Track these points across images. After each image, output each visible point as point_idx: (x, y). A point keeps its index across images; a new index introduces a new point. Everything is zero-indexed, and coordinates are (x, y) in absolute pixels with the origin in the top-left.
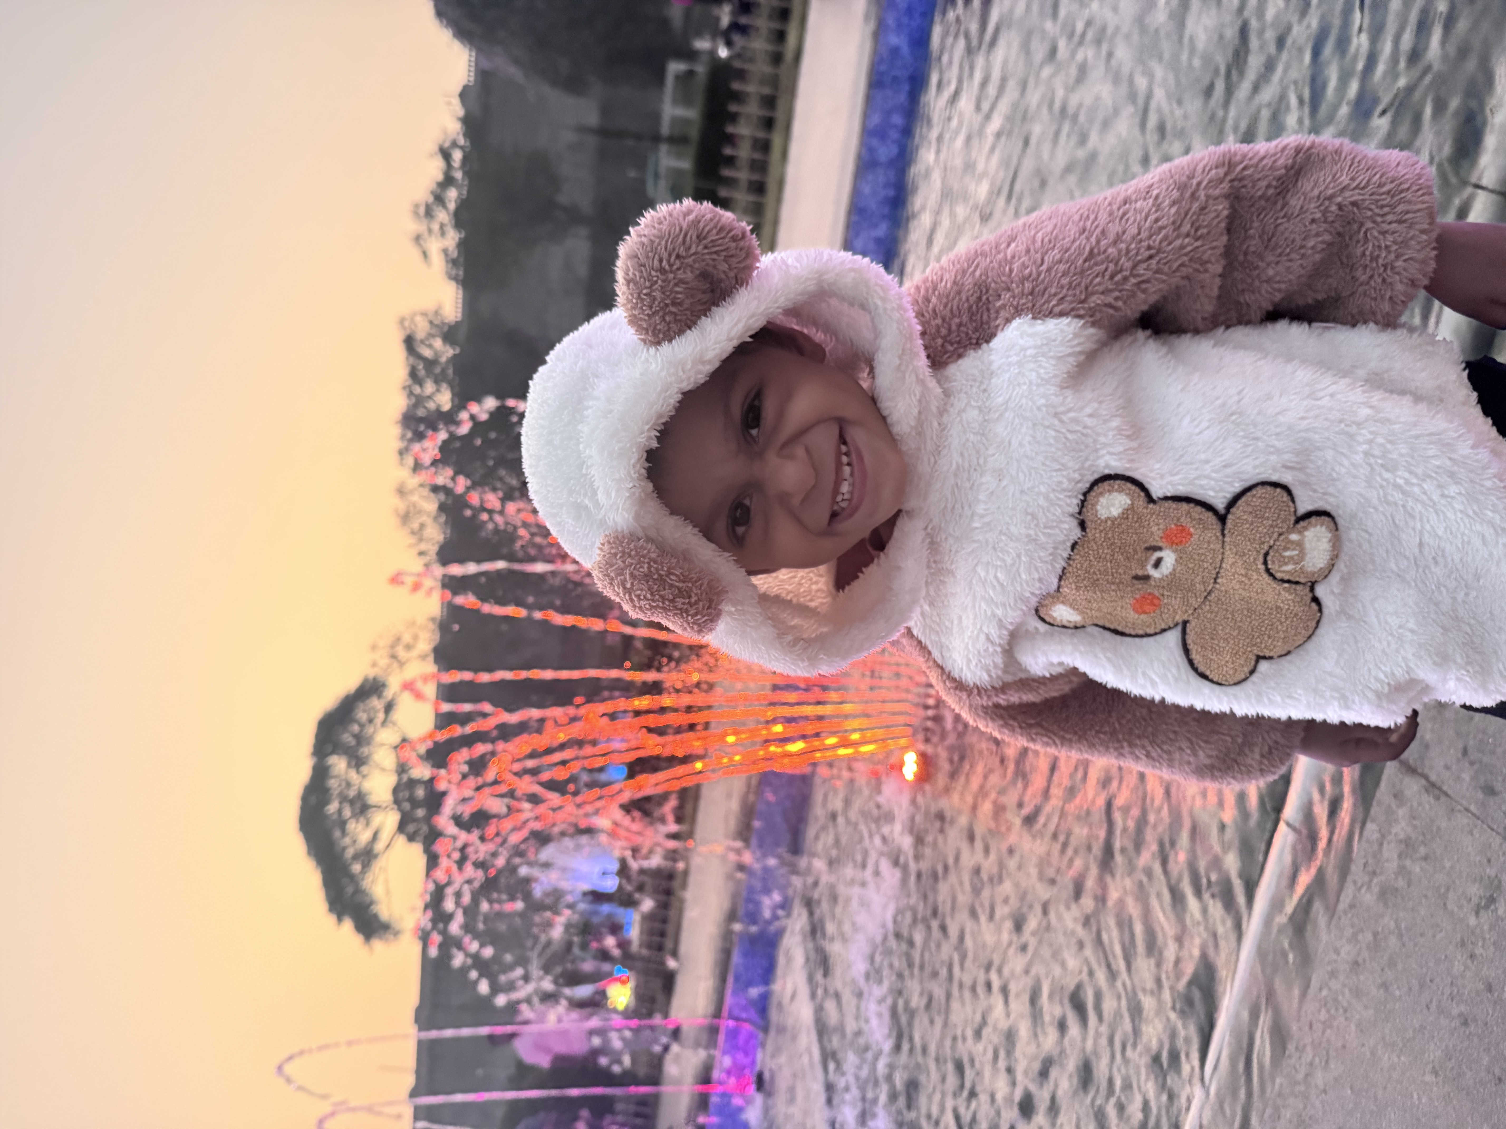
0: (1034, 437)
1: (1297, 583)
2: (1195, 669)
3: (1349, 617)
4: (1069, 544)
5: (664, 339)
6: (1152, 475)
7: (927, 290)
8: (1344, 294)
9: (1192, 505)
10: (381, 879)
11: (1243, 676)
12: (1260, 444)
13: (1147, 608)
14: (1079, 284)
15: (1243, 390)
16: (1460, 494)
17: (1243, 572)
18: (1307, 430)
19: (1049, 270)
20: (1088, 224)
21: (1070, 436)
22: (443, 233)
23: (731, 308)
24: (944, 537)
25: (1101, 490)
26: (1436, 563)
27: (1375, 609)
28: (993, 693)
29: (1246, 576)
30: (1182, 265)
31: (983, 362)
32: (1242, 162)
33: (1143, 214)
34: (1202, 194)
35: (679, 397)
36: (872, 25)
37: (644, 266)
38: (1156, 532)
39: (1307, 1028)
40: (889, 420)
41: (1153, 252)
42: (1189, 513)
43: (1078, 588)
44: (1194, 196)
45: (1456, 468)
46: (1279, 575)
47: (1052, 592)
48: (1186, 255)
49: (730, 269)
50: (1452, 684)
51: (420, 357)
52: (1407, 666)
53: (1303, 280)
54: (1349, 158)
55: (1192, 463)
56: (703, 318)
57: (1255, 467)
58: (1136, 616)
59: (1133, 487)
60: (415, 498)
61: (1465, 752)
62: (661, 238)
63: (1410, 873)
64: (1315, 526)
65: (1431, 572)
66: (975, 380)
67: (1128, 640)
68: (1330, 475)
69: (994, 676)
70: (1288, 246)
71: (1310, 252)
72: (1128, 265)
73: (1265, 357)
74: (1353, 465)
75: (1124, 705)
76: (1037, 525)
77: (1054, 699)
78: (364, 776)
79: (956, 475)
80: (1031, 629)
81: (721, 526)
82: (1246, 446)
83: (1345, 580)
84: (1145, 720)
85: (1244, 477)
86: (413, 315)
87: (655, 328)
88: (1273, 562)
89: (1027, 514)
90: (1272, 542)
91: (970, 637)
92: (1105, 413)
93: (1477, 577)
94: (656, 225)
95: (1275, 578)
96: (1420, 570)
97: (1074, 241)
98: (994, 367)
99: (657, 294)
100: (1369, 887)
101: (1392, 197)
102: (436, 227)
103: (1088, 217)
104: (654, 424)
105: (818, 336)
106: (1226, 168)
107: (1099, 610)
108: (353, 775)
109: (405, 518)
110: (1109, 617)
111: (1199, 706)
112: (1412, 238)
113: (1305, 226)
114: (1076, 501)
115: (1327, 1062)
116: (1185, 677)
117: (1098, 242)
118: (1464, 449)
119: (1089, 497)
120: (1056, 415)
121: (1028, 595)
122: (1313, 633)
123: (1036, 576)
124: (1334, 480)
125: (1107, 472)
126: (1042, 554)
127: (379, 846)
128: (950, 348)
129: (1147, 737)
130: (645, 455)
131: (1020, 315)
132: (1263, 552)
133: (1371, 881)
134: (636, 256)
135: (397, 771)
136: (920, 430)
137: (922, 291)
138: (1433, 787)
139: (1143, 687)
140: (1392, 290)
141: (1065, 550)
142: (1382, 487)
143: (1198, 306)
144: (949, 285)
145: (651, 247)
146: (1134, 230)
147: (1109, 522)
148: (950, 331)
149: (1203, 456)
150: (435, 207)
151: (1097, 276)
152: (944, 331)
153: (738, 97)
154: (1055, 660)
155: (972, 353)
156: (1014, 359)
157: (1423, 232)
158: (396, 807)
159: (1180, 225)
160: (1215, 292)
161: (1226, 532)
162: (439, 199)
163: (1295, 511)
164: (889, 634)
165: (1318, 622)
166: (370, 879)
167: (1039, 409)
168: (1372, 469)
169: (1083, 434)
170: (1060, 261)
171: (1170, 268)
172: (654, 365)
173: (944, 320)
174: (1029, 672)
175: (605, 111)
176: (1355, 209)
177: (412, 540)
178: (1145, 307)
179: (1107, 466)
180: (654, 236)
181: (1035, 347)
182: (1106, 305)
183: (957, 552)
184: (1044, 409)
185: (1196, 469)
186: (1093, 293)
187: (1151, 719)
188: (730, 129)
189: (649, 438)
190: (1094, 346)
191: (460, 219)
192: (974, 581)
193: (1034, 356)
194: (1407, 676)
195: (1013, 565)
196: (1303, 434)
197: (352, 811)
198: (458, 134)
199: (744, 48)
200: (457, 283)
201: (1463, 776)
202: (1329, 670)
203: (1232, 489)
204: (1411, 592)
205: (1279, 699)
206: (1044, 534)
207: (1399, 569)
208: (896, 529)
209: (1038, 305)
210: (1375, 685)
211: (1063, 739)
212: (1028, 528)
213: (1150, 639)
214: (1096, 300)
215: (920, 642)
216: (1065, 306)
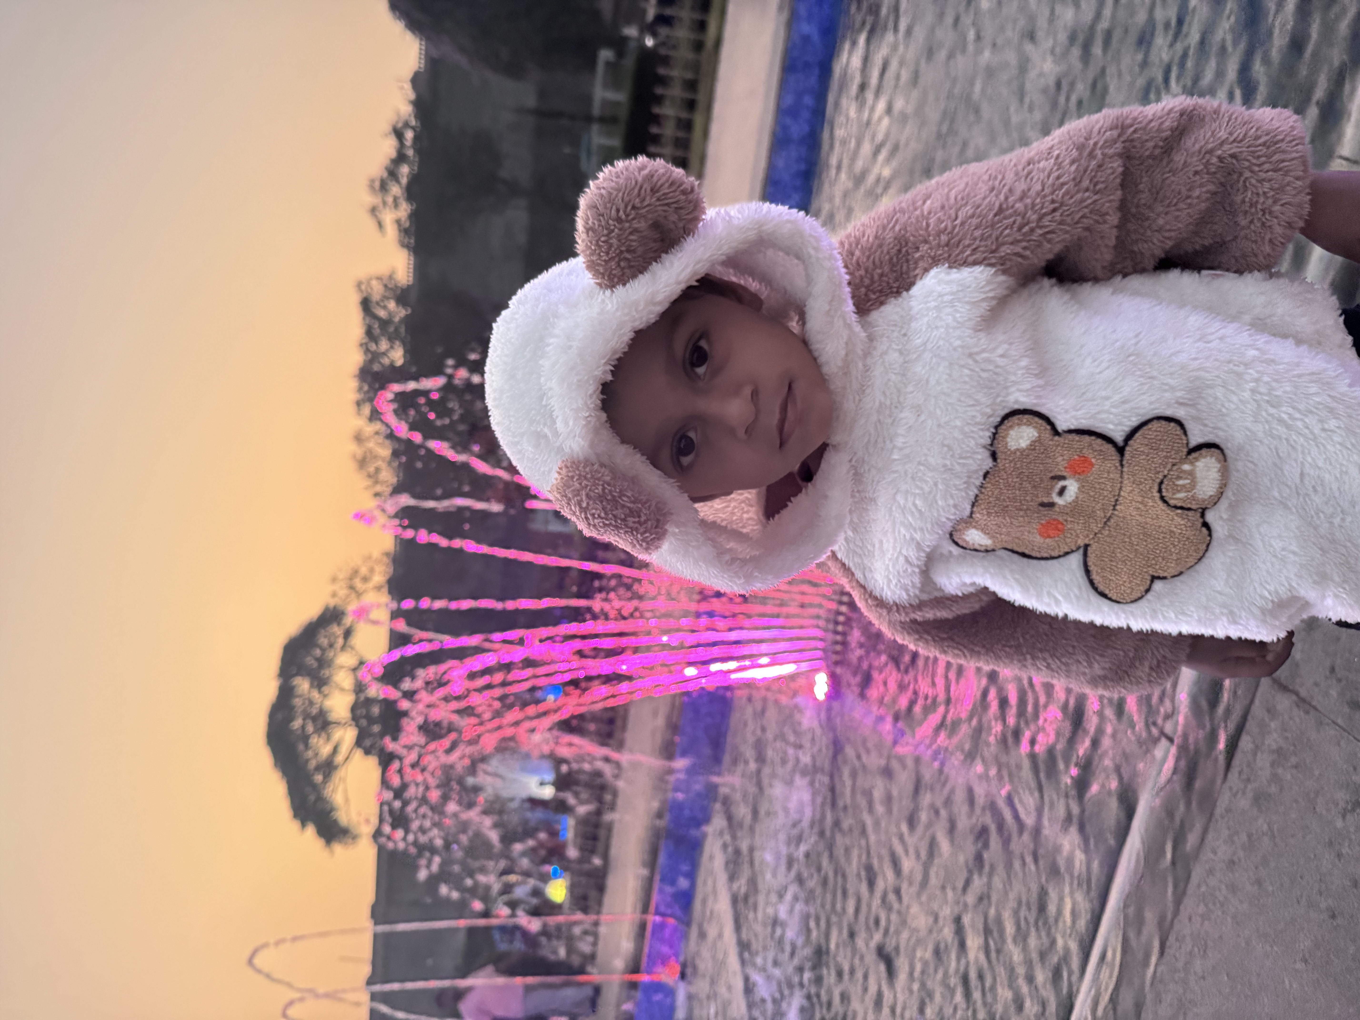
0: (950, 375)
1: (1189, 509)
2: (1095, 589)
3: (1237, 540)
4: (981, 473)
5: (618, 283)
6: (1058, 410)
7: (850, 245)
9: (1093, 438)
10: (340, 789)
11: (1139, 595)
12: (1155, 382)
13: (1051, 532)
14: (990, 236)
15: (1140, 333)
16: (1339, 427)
17: (1140, 499)
18: (1198, 369)
19: (963, 224)
20: (997, 183)
21: (984, 375)
22: (396, 205)
23: (680, 255)
24: (867, 468)
25: (1010, 424)
26: (1315, 490)
27: (1260, 534)
28: (910, 610)
29: (1141, 503)
30: (1083, 219)
31: (903, 309)
32: (1133, 125)
33: (1046, 173)
34: (1098, 154)
35: (631, 335)
36: (785, 15)
37: (603, 215)
38: (1060, 463)
39: (1187, 921)
41: (1056, 205)
42: (1090, 445)
43: (989, 514)
44: (1091, 156)
45: (1334, 404)
46: (1172, 502)
47: (965, 517)
48: (1086, 210)
49: (680, 219)
50: (1329, 601)
51: (375, 317)
52: (1290, 585)
54: (1226, 115)
55: (1094, 400)
56: (654, 263)
57: (1151, 403)
58: (1042, 540)
59: (1040, 421)
60: (371, 445)
61: (1333, 670)
62: (618, 190)
63: (1282, 780)
64: (1206, 457)
65: (1310, 500)
66: (895, 325)
67: (1035, 562)
68: (1220, 411)
69: (912, 594)
70: (1175, 197)
71: (1195, 201)
72: (1034, 218)
73: (1160, 304)
74: (1241, 401)
75: (1028, 622)
76: (952, 456)
77: (965, 615)
78: (325, 696)
79: (879, 412)
80: (945, 552)
81: (665, 455)
82: (1142, 384)
83: (1232, 507)
84: (1046, 635)
85: (1141, 412)
86: (371, 279)
87: (610, 274)
88: (1167, 490)
89: (944, 445)
90: (1166, 472)
91: (890, 560)
92: (1014, 353)
93: (1353, 504)
94: (614, 179)
95: (1168, 505)
96: (1301, 499)
97: (984, 198)
98: (914, 312)
99: (614, 241)
100: (1244, 793)
101: (1268, 148)
102: (390, 200)
103: (996, 178)
104: (609, 360)
105: (753, 285)
106: (1119, 130)
107: (1008, 534)
108: (315, 695)
109: (362, 463)
110: (1017, 540)
111: (1098, 621)
112: (1288, 184)
113: (1190, 178)
114: (988, 434)
115: (1205, 951)
116: (1085, 596)
117: (1006, 198)
119: (999, 431)
120: (970, 355)
121: (944, 520)
122: (1204, 554)
123: (951, 502)
124: (1223, 415)
125: (1016, 407)
126: (957, 483)
127: (339, 758)
128: (873, 296)
129: (1048, 651)
130: (600, 387)
131: (937, 265)
132: (1158, 481)
133: (1246, 787)
134: (596, 207)
135: (355, 691)
136: (846, 370)
137: (846, 246)
138: (1303, 703)
139: (1048, 605)
140: (1271, 232)
141: (977, 478)
142: (1267, 422)
143: (1098, 255)
144: (871, 239)
145: (609, 200)
146: (1038, 187)
147: (1018, 453)
148: (872, 281)
149: (1104, 394)
150: (389, 182)
151: (1006, 228)
152: (867, 281)
153: (664, 81)
154: (968, 580)
155: (892, 301)
156: (933, 304)
157: (1298, 177)
158: (354, 723)
159: (1080, 184)
160: (1113, 242)
161: (1124, 462)
162: (392, 174)
163: (1187, 444)
164: (817, 555)
165: (1208, 546)
166: (331, 789)
167: (955, 349)
168: (1259, 405)
169: (995, 373)
170: (972, 216)
171: (1071, 222)
172: (610, 306)
173: (867, 271)
174: (943, 591)
175: (542, 94)
176: (1234, 160)
177: (368, 482)
178: (1050, 257)
179: (1016, 402)
180: (612, 188)
181: (952, 293)
182: (1015, 254)
183: (878, 482)
184: (960, 350)
185: (1098, 405)
186: (1003, 244)
187: (1053, 634)
188: (656, 110)
189: (605, 372)
190: (1005, 292)
191: (411, 193)
192: (894, 508)
193: (951, 301)
194: (1289, 594)
195: (930, 493)
196: (1195, 373)
197: (315, 726)
198: (410, 115)
199: (668, 37)
200: (409, 250)
201: (1331, 692)
202: (1219, 589)
203: (1129, 423)
204: (1293, 517)
205: (1173, 615)
206: (959, 464)
207: (1282, 497)
208: (823, 461)
209: (954, 255)
210: (1260, 602)
211: (972, 651)
212: (944, 458)
213: (1055, 562)
214: (1006, 250)
215: (844, 565)
216: (978, 256)
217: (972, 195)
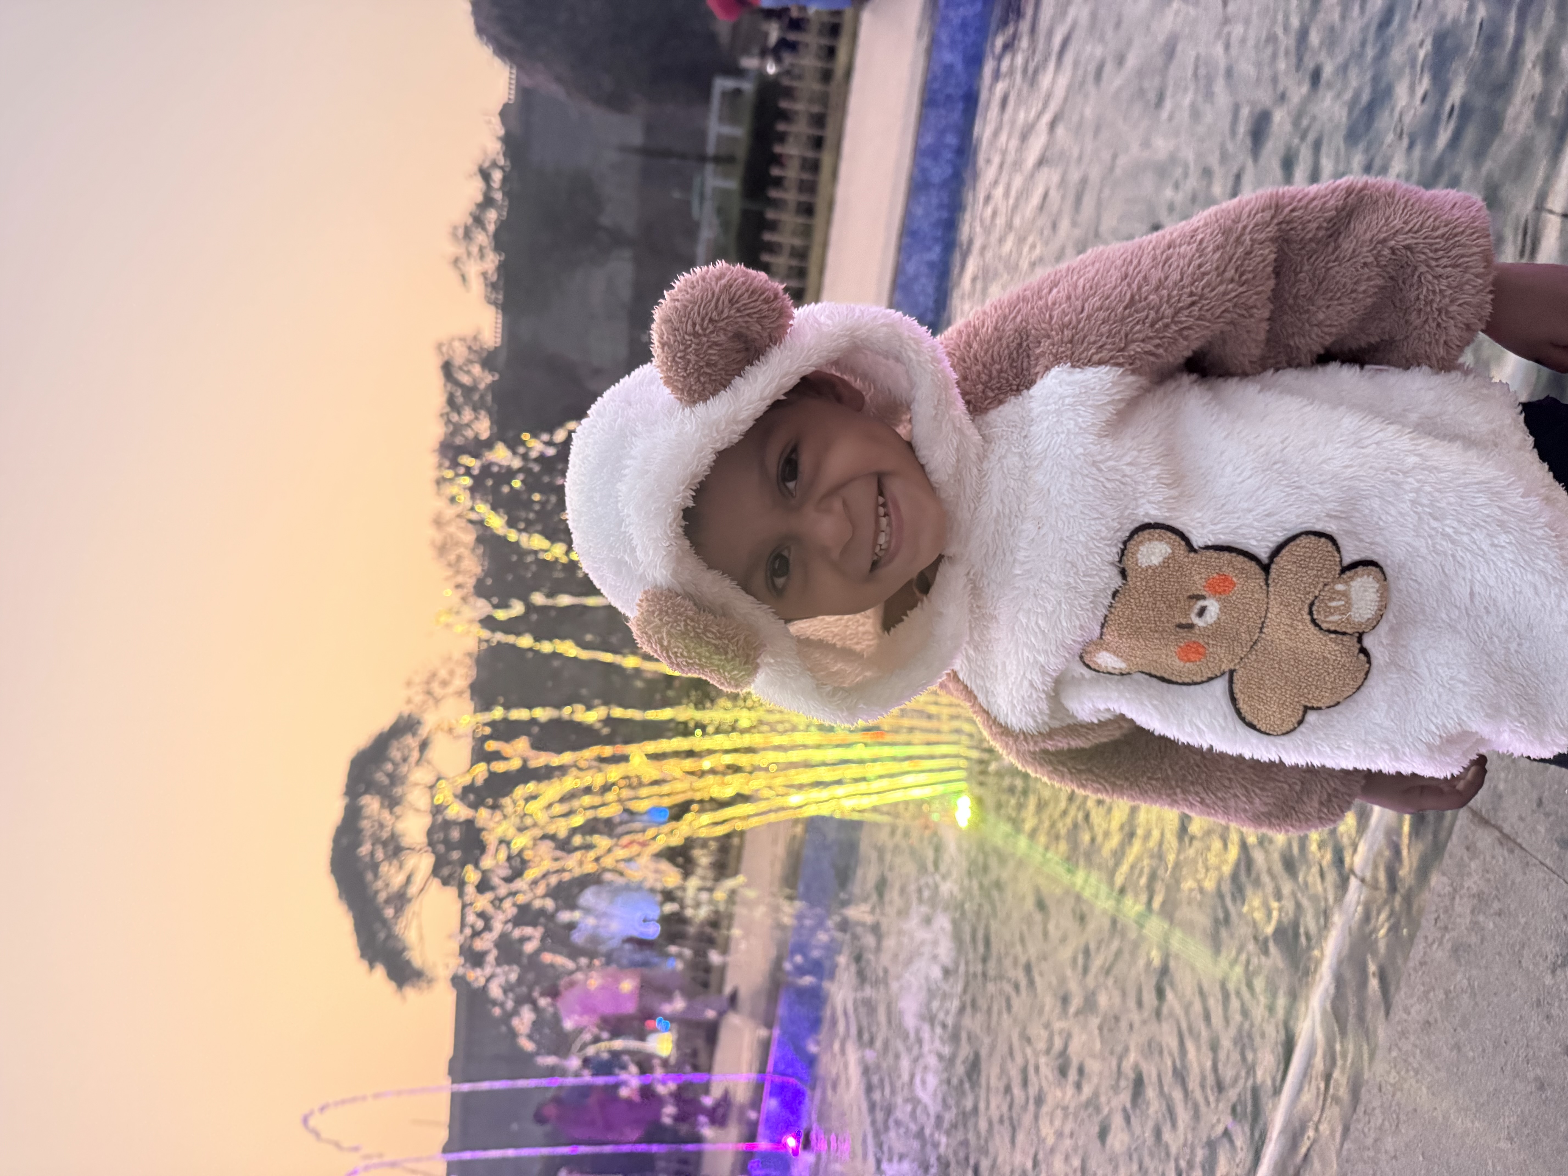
0: (1072, 485)
1: (1344, 634)
2: (1243, 719)
3: (1400, 668)
4: (1110, 592)
5: (699, 399)
6: (1193, 524)
7: (969, 336)
8: (1397, 338)
9: (1234, 554)
10: (414, 924)
11: (1292, 727)
12: (1304, 493)
13: (1192, 656)
14: (1119, 332)
15: (1287, 438)
16: (1510, 543)
17: (1289, 622)
18: (1352, 478)
19: (1089, 317)
20: (1131, 268)
21: (1108, 485)
22: (482, 256)
23: (764, 367)
24: (986, 583)
25: (1141, 538)
26: (1488, 612)
27: (1426, 660)
28: (1040, 739)
29: (1291, 626)
30: (1226, 311)
31: (1023, 409)
32: (1290, 204)
33: (1187, 260)
34: (1247, 238)
35: (713, 456)
36: (925, 41)
37: (678, 330)
38: (1198, 581)
39: (1376, 1090)
40: (927, 469)
41: (1194, 298)
42: (1231, 563)
43: (1120, 636)
44: (1238, 241)
45: (1505, 517)
46: (1324, 626)
47: (1095, 639)
48: (1229, 300)
49: (763, 329)
50: (1506, 736)
51: (457, 383)
52: (1459, 718)
53: (1355, 324)
54: (1402, 201)
55: (1234, 513)
56: (737, 377)
57: (1298, 517)
58: (1182, 664)
59: (1173, 536)
60: (452, 529)
61: (1540, 803)
62: (694, 303)
63: (1483, 929)
64: (1363, 575)
65: (1483, 622)
66: (1015, 426)
67: (1175, 687)
68: (1377, 523)
69: (1040, 722)
70: (1339, 289)
71: (1361, 296)
72: (1169, 312)
73: (1312, 403)
74: (1400, 513)
75: (1177, 751)
76: (1076, 573)
77: (1105, 745)
78: (398, 818)
79: (996, 522)
80: (1076, 675)
81: (759, 579)
82: (1289, 495)
83: (1394, 630)
84: (1198, 766)
85: (1287, 526)
86: (453, 339)
87: (690, 389)
88: (1319, 612)
89: (1067, 562)
90: (1317, 593)
91: (1014, 683)
92: (1144, 461)
93: (1530, 627)
94: (689, 290)
95: (1321, 629)
96: (1472, 620)
97: (1115, 288)
98: (1035, 413)
99: (691, 357)
100: (1441, 944)
101: (1447, 240)
102: (475, 250)
103: (1131, 261)
104: (688, 483)
105: (858, 384)
106: (1273, 211)
107: (1144, 657)
108: (386, 815)
109: (442, 549)
110: (1154, 664)
111: (1247, 755)
112: (1467, 283)
113: (1357, 270)
114: (1115, 551)
115: (1397, 1126)
116: (1231, 726)
117: (1140, 288)
118: (1515, 498)
119: (1128, 546)
120: (1094, 463)
121: (1070, 642)
122: (1363, 684)
123: (1078, 623)
124: (1381, 529)
125: (1147, 520)
126: (1082, 602)
127: (413, 890)
128: (991, 394)
129: (1201, 784)
130: (681, 514)
131: (1059, 363)
132: (1308, 602)
133: (1443, 937)
134: (670, 321)
135: (431, 812)
136: (958, 478)
137: (964, 337)
138: (1506, 839)
139: (1191, 735)
140: (1447, 334)
141: (1106, 598)
142: (1430, 536)
143: (1245, 351)
144: (990, 331)
146: (1176, 276)
147: (1150, 571)
148: (990, 376)
149: (1245, 505)
150: (474, 229)
151: (1138, 323)
152: (984, 377)
153: (785, 116)
154: (1102, 707)
155: (1012, 399)
156: (1053, 407)
157: (1477, 276)
158: (430, 849)
159: (1224, 271)
160: (1262, 336)
161: (1270, 582)
162: (478, 221)
163: (1341, 561)
164: (936, 676)
165: (1367, 673)
166: (403, 924)
167: (1076, 457)
168: (1420, 518)
169: (1122, 483)
170: (1100, 309)
171: (1212, 314)
172: (689, 426)
173: (984, 366)
174: (1076, 718)
175: (649, 129)
176: (1409, 253)
177: (449, 572)
178: (1188, 353)
179: (1147, 515)
180: (687, 300)
181: (1074, 396)
182: (1146, 353)
183: (999, 598)
184: (1082, 458)
185: (1238, 518)
186: (1134, 341)
188: (778, 149)
189: (685, 498)
190: (1135, 393)
191: (499, 243)
192: (1016, 628)
193: (1073, 405)
194: (1458, 728)
195: (1054, 611)
196: (1348, 483)
197: (385, 853)
198: (498, 154)
199: (792, 65)
200: (497, 308)
201: (1538, 827)
202: (1379, 722)
203: (1275, 539)
204: (1463, 643)
205: (1328, 750)
206: (1083, 582)
207: (1451, 619)
208: (938, 574)
209: (1077, 353)
210: (1426, 737)
211: (1113, 785)
212: (1068, 576)
213: (1198, 688)
214: (1135, 348)
215: (966, 687)
216: (1104, 354)
217: (1102, 283)
